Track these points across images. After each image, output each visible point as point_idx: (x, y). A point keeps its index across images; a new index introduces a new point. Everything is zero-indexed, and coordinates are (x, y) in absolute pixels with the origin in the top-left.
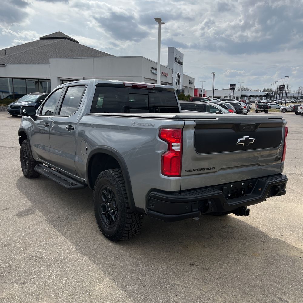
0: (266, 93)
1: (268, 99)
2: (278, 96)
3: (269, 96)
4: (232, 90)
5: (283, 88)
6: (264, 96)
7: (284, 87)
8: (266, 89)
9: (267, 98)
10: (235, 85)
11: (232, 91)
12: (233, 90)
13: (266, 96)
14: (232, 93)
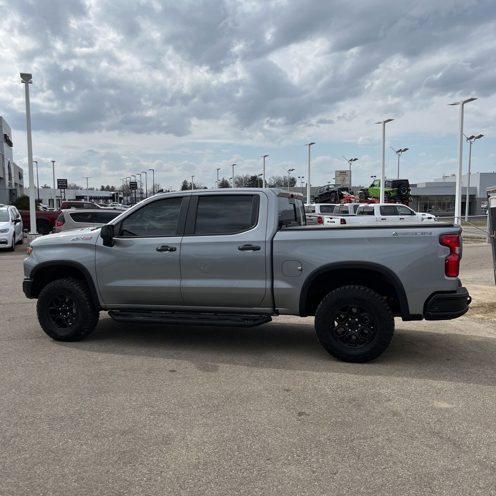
0: (113, 193)
1: (116, 202)
2: (129, 198)
3: (117, 197)
4: (62, 188)
5: (134, 186)
6: (110, 198)
7: (136, 185)
8: (105, 186)
9: (114, 201)
10: (66, 180)
11: (63, 190)
12: (64, 188)
13: (113, 198)
14: (63, 194)
